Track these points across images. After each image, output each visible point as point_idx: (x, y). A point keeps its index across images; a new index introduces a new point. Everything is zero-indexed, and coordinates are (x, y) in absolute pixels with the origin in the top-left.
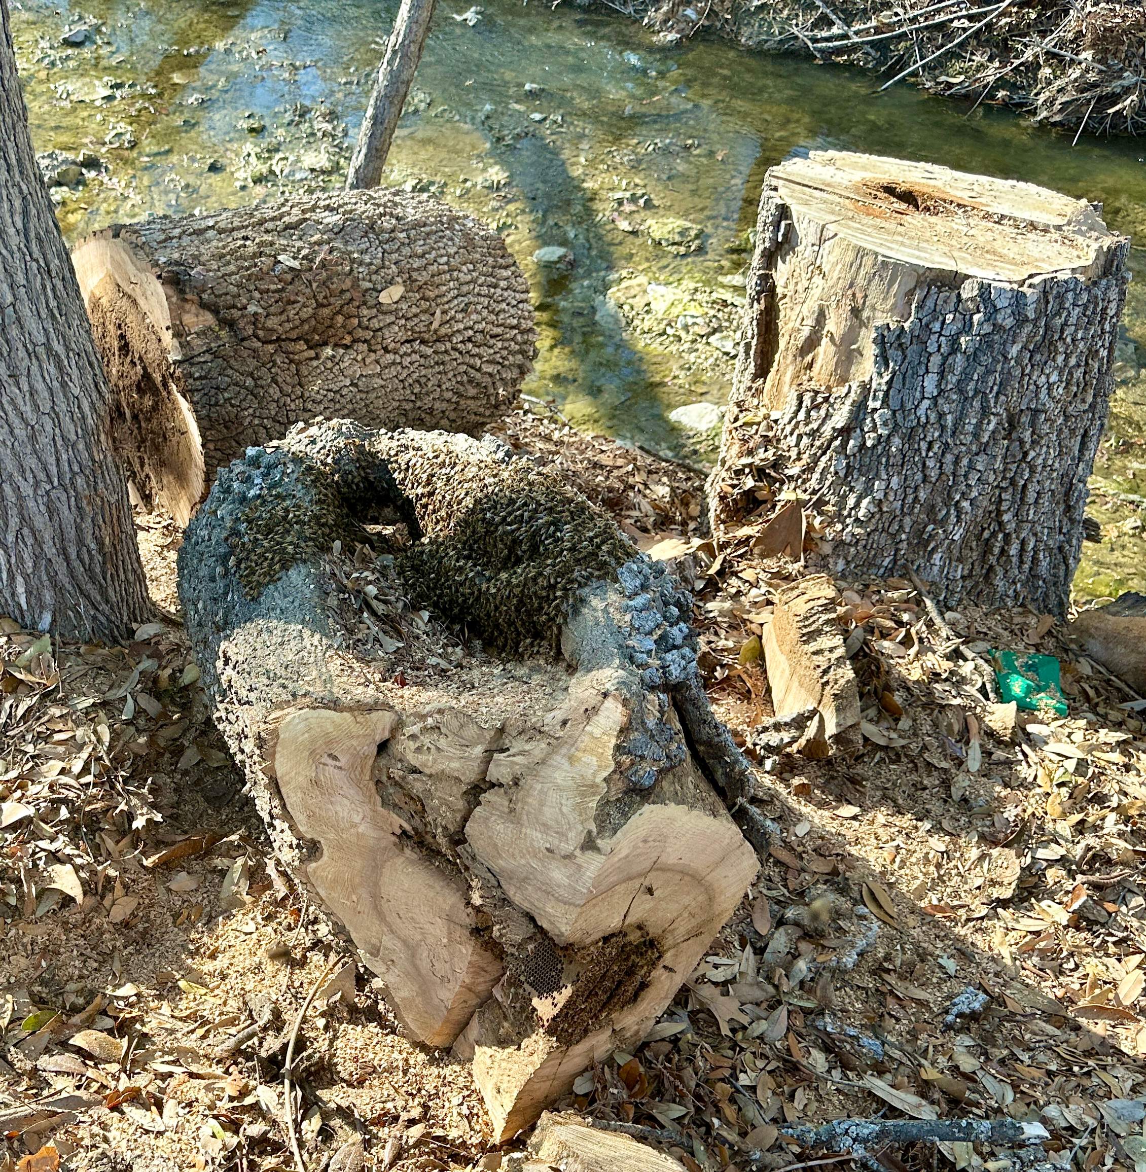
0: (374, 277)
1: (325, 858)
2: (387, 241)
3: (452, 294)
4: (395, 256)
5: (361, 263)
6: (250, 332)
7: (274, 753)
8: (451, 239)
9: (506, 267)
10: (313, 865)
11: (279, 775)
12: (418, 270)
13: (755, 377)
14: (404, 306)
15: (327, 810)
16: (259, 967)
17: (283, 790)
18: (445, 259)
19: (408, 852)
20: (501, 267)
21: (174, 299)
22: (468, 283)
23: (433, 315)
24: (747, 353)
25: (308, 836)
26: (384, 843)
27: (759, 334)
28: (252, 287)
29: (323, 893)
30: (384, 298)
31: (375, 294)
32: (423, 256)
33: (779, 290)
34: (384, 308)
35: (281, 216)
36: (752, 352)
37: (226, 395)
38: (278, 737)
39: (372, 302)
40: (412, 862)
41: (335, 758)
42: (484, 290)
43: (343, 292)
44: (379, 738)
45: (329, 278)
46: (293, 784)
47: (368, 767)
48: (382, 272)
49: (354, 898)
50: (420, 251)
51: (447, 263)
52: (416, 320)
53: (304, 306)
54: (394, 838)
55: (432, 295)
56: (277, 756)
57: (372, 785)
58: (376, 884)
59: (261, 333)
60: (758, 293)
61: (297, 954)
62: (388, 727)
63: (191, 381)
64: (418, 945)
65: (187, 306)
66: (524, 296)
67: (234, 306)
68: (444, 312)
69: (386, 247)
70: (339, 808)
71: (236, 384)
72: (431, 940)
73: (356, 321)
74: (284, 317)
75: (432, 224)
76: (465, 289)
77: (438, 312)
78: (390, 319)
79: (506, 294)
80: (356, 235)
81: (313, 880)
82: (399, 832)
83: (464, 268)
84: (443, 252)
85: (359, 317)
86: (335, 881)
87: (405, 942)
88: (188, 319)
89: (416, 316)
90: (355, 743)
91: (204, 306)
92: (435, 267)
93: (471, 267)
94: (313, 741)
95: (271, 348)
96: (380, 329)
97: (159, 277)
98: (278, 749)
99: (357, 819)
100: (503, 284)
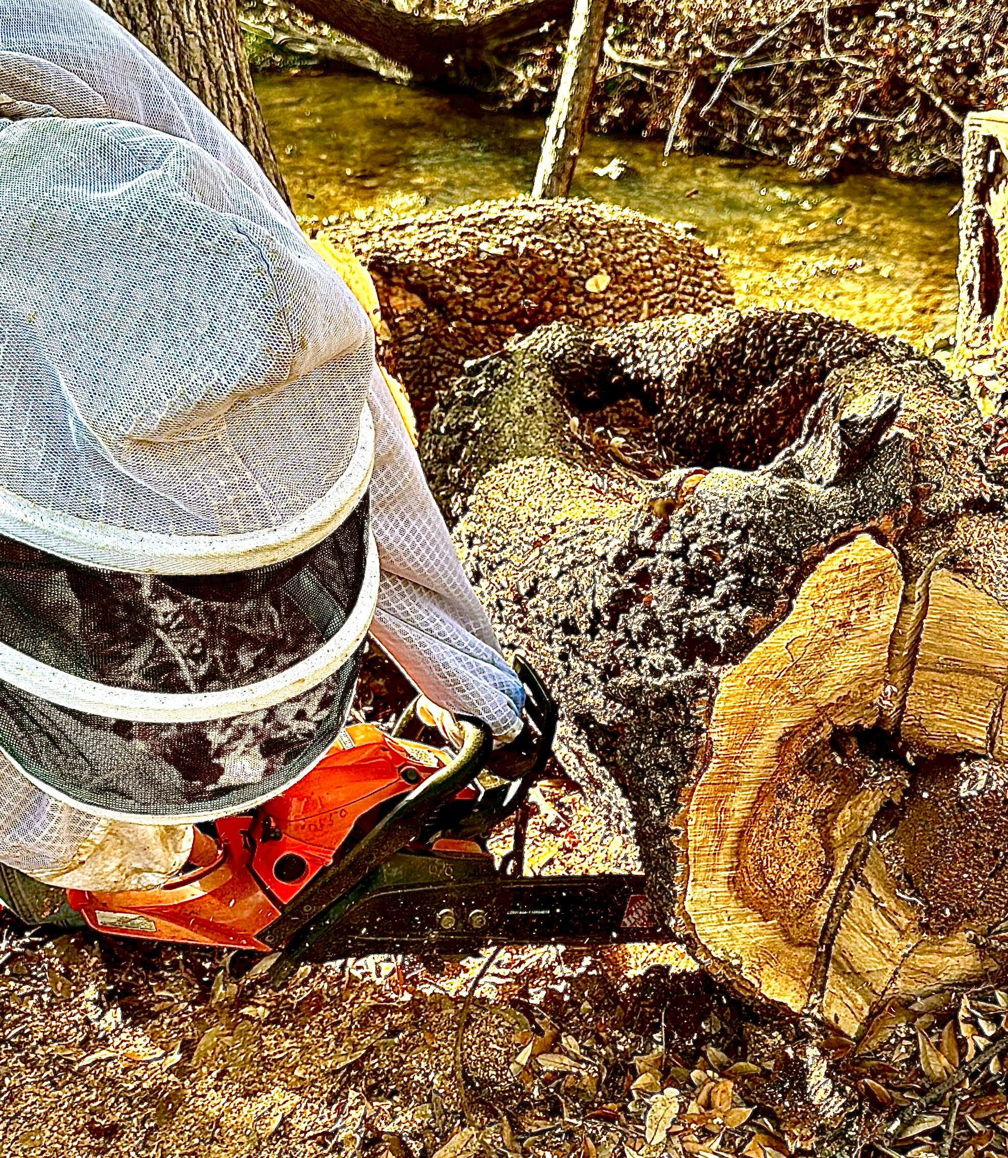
0: (579, 267)
2: (588, 237)
3: (656, 290)
4: (597, 250)
5: (565, 254)
6: (460, 313)
8: (650, 240)
9: (709, 269)
12: (620, 264)
13: (982, 316)
14: (612, 297)
18: (646, 257)
20: (703, 267)
21: (380, 283)
22: (671, 281)
23: (640, 307)
24: (970, 294)
27: (981, 271)
28: (459, 271)
30: (590, 286)
31: (581, 283)
32: (624, 252)
33: (996, 224)
34: (592, 296)
35: (480, 213)
36: (976, 293)
37: (439, 374)
39: (579, 290)
42: (689, 289)
43: (550, 279)
45: (534, 265)
48: (587, 262)
50: (621, 247)
51: (650, 261)
52: (624, 312)
53: (511, 290)
55: (638, 288)
59: (471, 314)
60: (975, 230)
63: (401, 360)
65: (394, 290)
66: (729, 297)
67: (442, 288)
68: (651, 306)
69: (588, 241)
71: (449, 362)
73: (564, 308)
74: (492, 300)
75: (631, 225)
76: (669, 285)
77: (645, 306)
78: (598, 307)
79: (710, 293)
80: (557, 229)
83: (667, 267)
84: (643, 250)
85: (566, 303)
88: (395, 301)
89: (623, 307)
91: (411, 288)
92: (638, 262)
93: (673, 266)
95: (481, 329)
96: (589, 317)
97: (364, 264)
100: (707, 284)
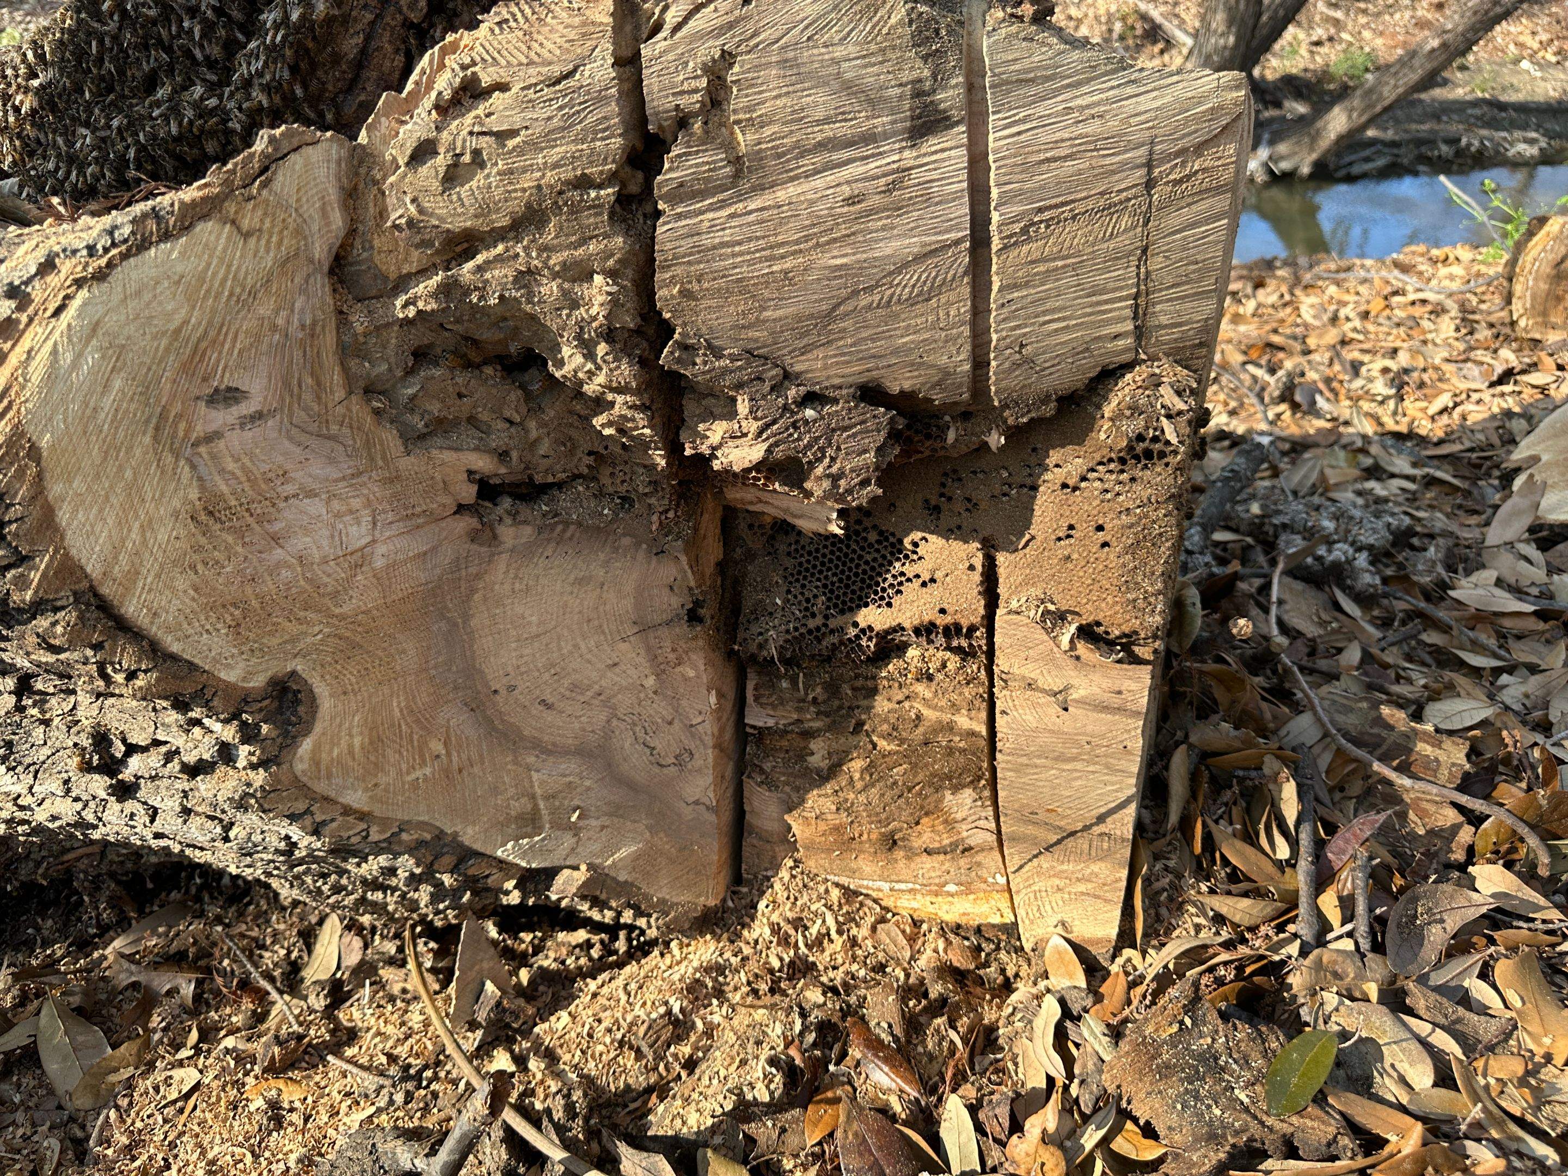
1: (326, 704)
7: (49, 513)
10: (306, 746)
11: (93, 568)
15: (273, 571)
16: (274, 1108)
17: (132, 609)
19: (508, 534)
25: (258, 682)
26: (447, 555)
29: (356, 798)
38: (34, 452)
40: (525, 553)
41: (231, 396)
44: (320, 250)
46: (149, 565)
47: (330, 359)
49: (437, 746)
54: (467, 522)
56: (63, 516)
57: (357, 406)
58: (472, 672)
61: (319, 1033)
62: (333, 195)
64: (608, 733)
70: (300, 542)
72: (625, 701)
81: (321, 787)
82: (468, 493)
86: (376, 743)
87: (581, 752)
90: (265, 309)
94: (146, 390)
98: (55, 489)
99: (358, 535)
